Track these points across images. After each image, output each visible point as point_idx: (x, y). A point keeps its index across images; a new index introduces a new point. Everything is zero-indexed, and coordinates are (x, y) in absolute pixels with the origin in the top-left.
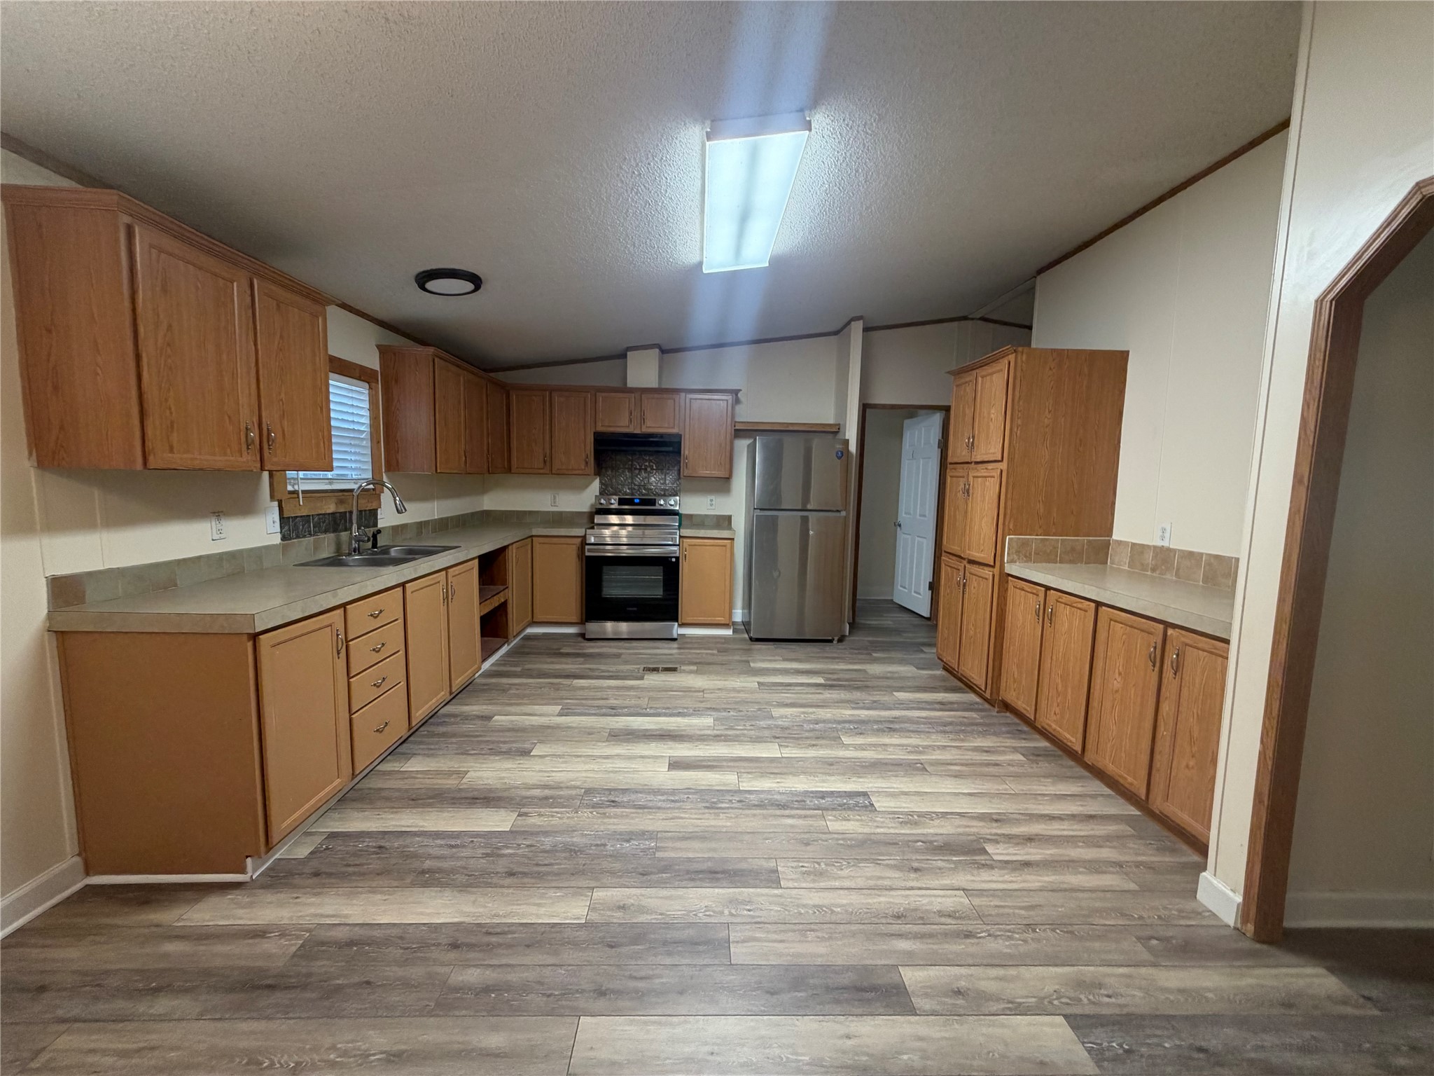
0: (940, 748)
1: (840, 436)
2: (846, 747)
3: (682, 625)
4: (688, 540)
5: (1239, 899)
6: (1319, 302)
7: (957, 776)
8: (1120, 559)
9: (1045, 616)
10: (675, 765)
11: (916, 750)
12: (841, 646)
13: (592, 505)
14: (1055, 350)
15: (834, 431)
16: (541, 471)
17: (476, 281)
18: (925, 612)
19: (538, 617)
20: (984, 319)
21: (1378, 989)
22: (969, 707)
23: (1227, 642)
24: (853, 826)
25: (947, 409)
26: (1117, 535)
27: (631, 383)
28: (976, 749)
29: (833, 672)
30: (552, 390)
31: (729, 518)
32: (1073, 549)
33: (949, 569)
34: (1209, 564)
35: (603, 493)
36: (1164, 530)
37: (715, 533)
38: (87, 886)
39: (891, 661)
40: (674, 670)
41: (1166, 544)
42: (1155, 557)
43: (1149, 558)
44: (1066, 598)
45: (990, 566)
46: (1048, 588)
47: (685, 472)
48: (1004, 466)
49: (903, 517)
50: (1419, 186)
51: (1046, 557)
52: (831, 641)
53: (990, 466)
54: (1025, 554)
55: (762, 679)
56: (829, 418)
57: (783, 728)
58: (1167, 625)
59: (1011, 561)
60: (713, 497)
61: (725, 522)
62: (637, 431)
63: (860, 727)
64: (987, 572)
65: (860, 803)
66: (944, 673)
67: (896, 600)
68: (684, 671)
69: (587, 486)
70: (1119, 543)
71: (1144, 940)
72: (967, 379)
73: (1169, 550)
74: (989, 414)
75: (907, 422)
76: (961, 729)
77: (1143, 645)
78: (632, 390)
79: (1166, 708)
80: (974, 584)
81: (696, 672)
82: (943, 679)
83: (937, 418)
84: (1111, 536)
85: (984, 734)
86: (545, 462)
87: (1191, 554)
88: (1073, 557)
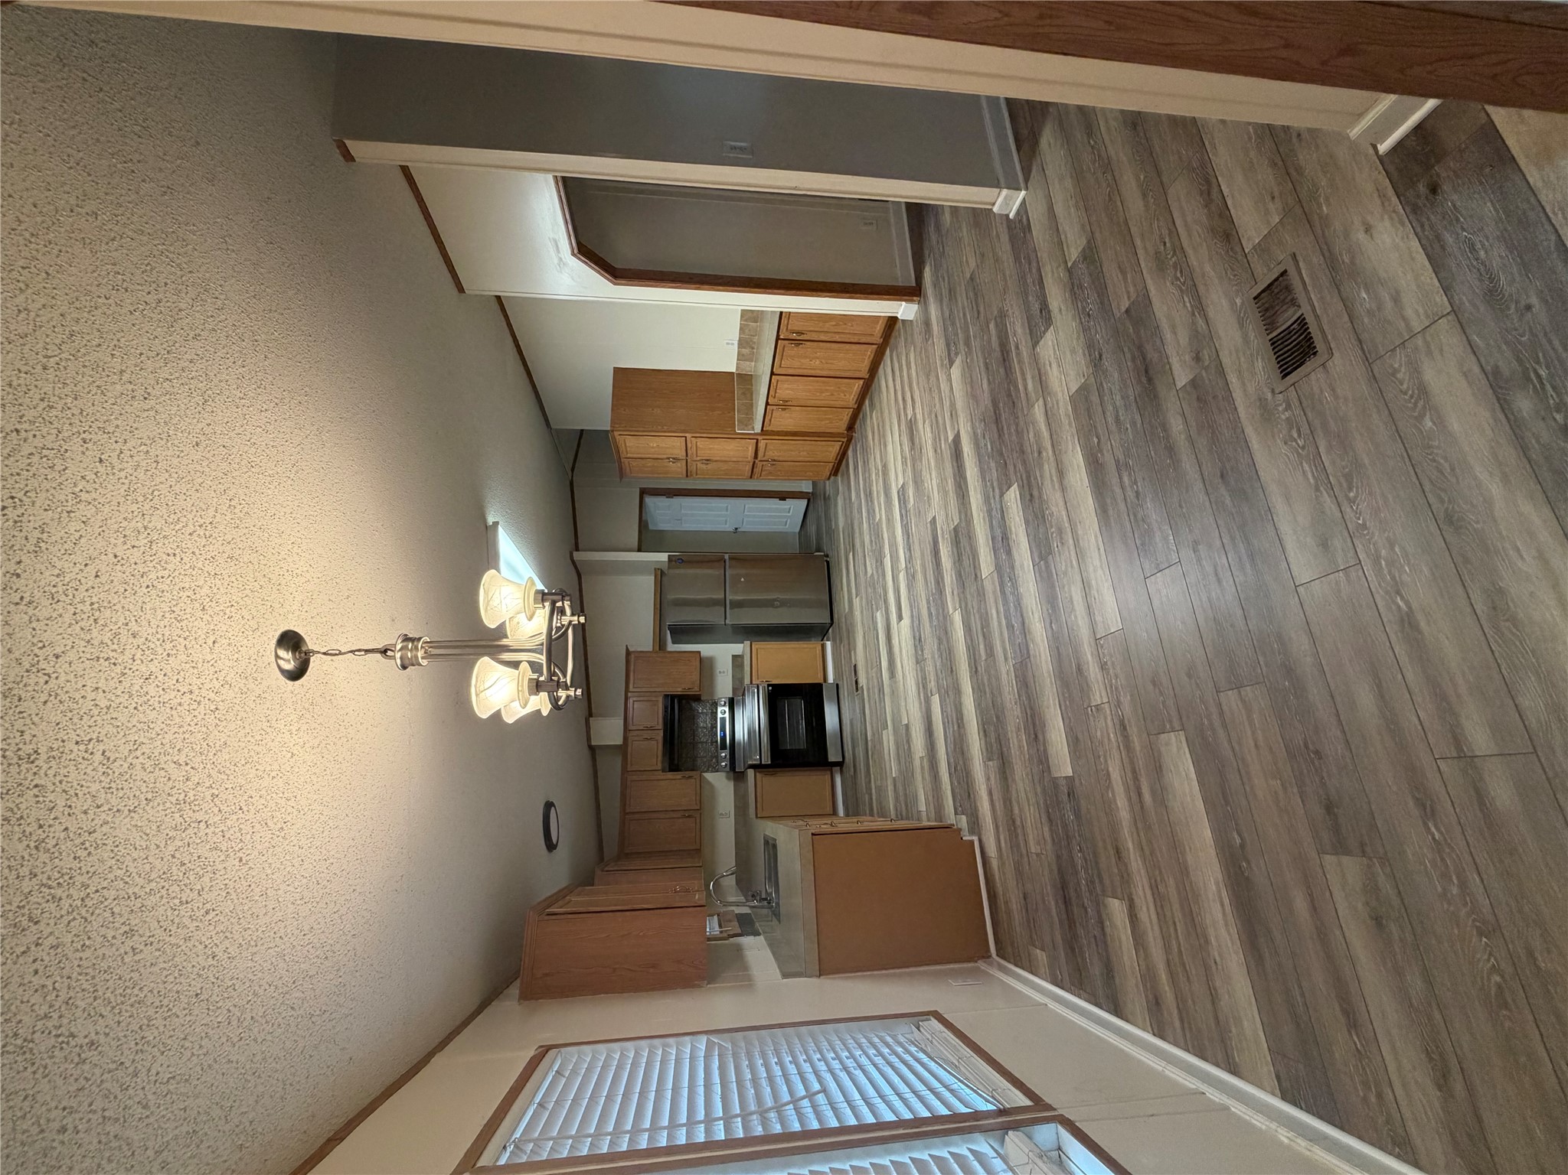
0: (876, 461)
1: (665, 567)
2: (881, 518)
3: (825, 679)
4: (754, 678)
5: (904, 303)
6: (615, 284)
7: (885, 446)
8: (748, 367)
9: (785, 405)
10: (900, 618)
11: (877, 474)
12: (830, 555)
13: (728, 778)
14: (612, 410)
15: (660, 575)
16: (698, 821)
17: (549, 805)
18: (804, 502)
19: (829, 810)
20: (573, 470)
21: (926, 252)
22: (855, 451)
23: (781, 313)
24: (911, 492)
25: (644, 492)
26: (732, 368)
27: (619, 741)
28: (873, 440)
29: (845, 549)
30: (624, 813)
31: (734, 657)
32: (744, 394)
33: (763, 473)
34: (746, 320)
35: (716, 769)
36: (728, 344)
37: (747, 668)
38: (997, 955)
39: (836, 513)
40: (855, 666)
41: (736, 343)
42: (745, 348)
43: (745, 351)
44: (771, 393)
45: (757, 443)
46: (767, 404)
47: (695, 691)
48: (688, 436)
49: (729, 527)
50: (573, 254)
51: (750, 408)
52: (828, 562)
53: (689, 445)
54: (749, 420)
55: (854, 596)
56: (648, 582)
57: (877, 562)
58: (778, 338)
59: (753, 429)
60: (718, 671)
61: (737, 660)
62: (661, 733)
63: (871, 513)
64: (762, 444)
65: (902, 493)
66: (839, 475)
67: (797, 530)
68: (856, 660)
69: (709, 783)
70: (737, 368)
71: (927, 340)
72: (627, 465)
73: (740, 340)
74: (653, 447)
75: (651, 527)
76: (865, 450)
77: (791, 350)
78: (625, 739)
79: (823, 338)
80: (770, 454)
81: (855, 650)
82: (842, 475)
83: (649, 501)
84: (733, 373)
85: (866, 437)
86: (689, 816)
87: (741, 329)
88: (749, 394)
